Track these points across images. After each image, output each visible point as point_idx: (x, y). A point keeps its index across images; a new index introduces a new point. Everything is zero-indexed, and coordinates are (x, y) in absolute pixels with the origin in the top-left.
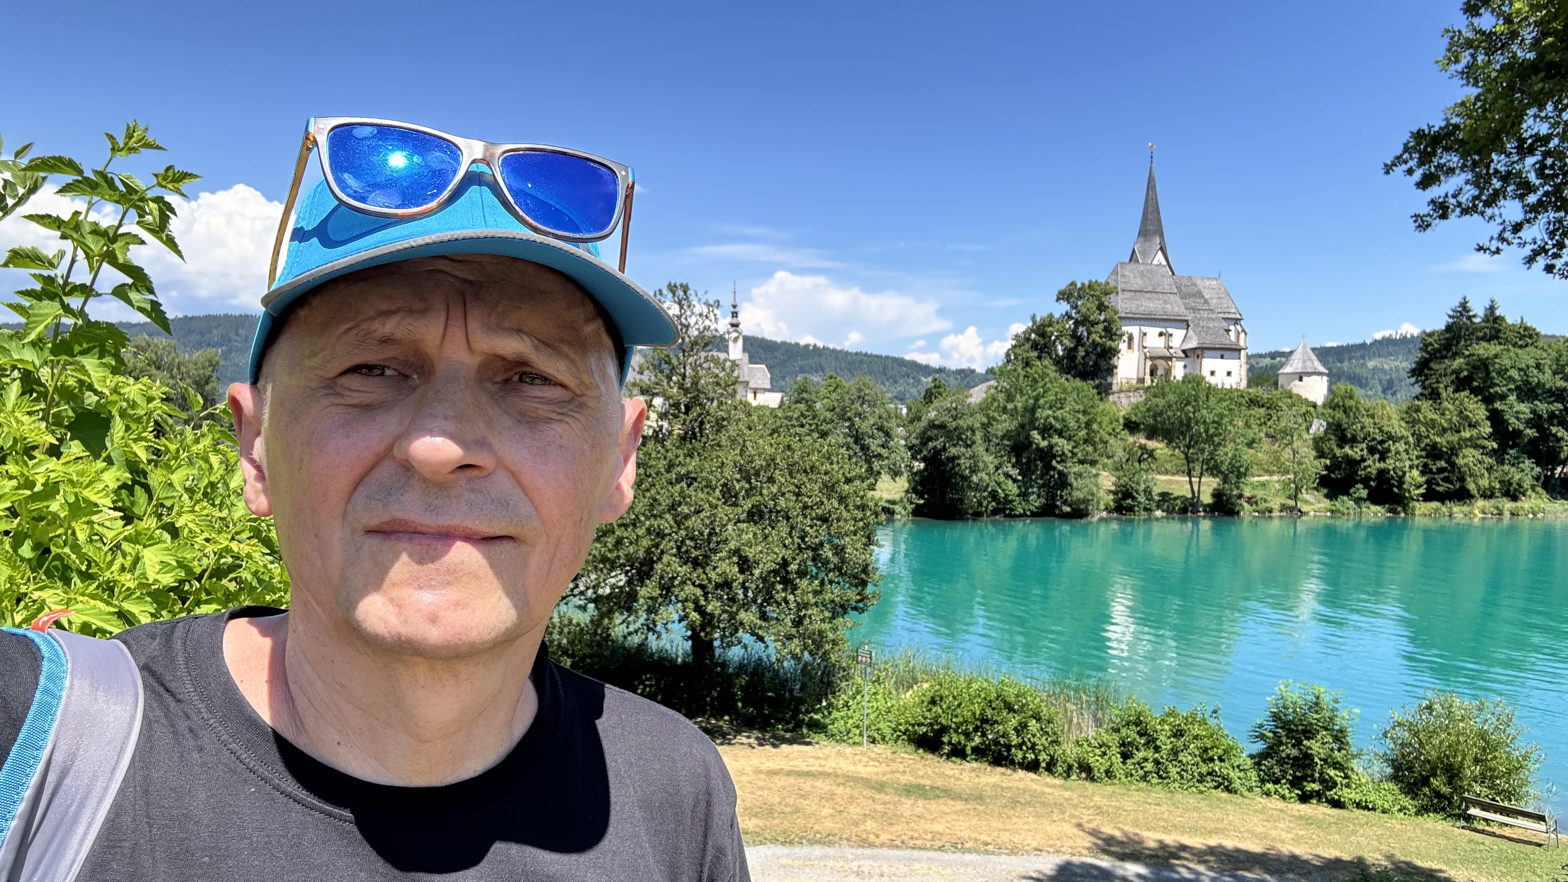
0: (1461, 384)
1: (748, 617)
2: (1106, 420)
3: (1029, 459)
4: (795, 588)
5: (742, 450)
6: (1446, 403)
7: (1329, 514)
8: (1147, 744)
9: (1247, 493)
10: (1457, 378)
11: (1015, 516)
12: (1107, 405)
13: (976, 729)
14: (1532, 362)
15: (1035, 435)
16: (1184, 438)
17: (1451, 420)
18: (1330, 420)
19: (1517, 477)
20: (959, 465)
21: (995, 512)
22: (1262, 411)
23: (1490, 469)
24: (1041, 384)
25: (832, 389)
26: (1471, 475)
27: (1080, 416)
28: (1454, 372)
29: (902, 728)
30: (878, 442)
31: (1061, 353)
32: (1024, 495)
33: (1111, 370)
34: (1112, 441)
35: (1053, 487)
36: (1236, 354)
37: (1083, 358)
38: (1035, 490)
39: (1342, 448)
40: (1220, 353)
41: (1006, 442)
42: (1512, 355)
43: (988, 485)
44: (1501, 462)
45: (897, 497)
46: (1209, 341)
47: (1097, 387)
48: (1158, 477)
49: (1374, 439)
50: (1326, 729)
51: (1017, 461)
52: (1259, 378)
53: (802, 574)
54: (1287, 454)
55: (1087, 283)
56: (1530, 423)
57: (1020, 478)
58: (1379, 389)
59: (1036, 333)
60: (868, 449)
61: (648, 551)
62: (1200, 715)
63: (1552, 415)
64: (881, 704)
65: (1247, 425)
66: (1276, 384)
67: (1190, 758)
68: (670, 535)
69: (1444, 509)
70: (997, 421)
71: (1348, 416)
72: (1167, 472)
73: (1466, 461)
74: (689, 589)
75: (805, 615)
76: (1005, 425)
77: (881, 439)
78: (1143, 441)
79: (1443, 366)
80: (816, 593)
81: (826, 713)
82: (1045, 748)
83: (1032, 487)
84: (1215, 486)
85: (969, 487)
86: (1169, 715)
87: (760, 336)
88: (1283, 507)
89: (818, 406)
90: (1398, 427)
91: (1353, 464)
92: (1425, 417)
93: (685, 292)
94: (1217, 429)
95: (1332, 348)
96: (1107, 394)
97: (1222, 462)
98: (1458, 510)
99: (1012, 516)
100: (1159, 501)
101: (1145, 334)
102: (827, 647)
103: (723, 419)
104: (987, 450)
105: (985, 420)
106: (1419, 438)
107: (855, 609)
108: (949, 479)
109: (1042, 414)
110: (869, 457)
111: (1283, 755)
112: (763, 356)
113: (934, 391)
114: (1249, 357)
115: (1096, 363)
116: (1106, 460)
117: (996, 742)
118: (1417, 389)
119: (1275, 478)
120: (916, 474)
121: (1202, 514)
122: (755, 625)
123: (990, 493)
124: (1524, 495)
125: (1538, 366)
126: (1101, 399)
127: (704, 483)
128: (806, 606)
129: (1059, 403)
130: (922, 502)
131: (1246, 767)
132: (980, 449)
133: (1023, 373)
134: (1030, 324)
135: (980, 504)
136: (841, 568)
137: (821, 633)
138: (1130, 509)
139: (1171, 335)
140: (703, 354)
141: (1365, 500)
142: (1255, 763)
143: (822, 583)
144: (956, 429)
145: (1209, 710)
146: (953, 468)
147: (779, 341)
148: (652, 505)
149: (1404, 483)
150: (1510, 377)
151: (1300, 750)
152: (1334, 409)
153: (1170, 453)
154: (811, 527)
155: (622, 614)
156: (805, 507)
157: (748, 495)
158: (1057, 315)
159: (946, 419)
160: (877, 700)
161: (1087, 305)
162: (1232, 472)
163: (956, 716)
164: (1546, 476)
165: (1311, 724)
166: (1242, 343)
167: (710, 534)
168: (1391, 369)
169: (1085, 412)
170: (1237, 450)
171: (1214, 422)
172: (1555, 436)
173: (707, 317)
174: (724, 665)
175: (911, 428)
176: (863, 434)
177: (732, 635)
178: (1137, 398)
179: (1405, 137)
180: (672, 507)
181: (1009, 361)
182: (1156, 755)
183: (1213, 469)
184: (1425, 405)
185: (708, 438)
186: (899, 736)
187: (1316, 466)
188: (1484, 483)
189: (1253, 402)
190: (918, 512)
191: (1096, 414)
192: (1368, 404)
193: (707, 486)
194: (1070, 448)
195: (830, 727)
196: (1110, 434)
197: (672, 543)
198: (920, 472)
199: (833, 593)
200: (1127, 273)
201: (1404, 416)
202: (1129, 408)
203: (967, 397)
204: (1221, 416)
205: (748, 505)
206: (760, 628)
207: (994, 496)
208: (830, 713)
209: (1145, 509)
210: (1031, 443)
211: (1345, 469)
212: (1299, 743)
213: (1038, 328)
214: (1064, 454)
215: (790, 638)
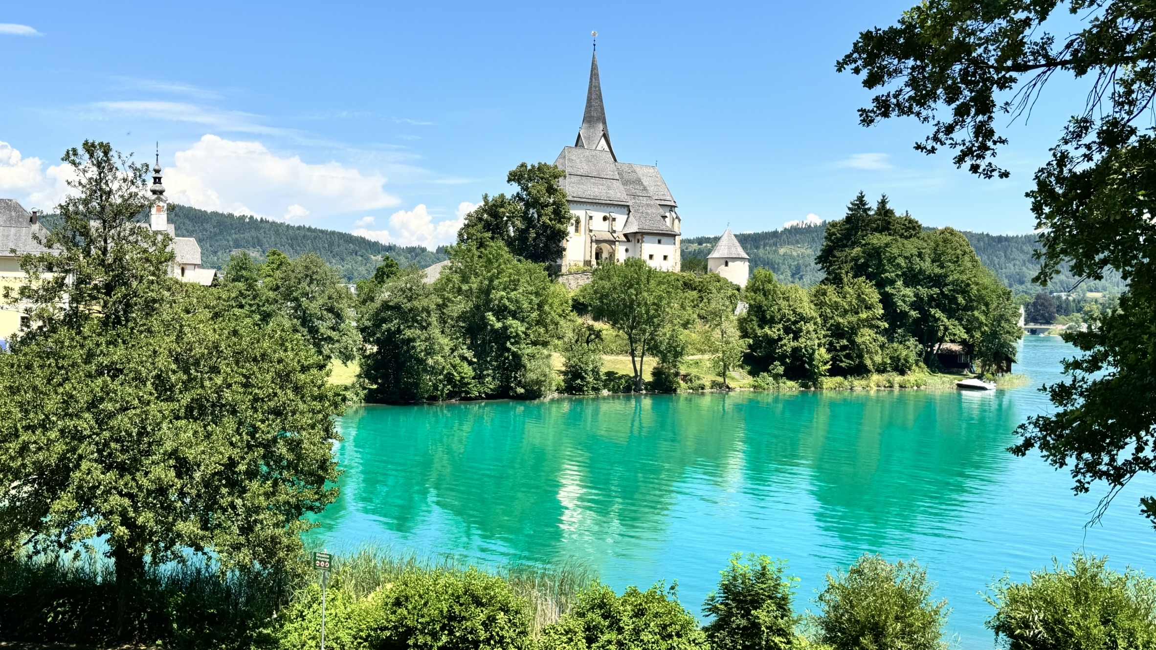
0: (859, 270)
1: (188, 527)
2: (557, 302)
3: (484, 340)
4: (244, 490)
5: (178, 337)
6: (847, 287)
7: (752, 389)
8: (610, 626)
9: (683, 371)
10: (856, 264)
11: (471, 399)
12: (557, 287)
13: (443, 629)
14: (915, 252)
15: (490, 316)
16: (628, 319)
17: (851, 302)
18: (752, 302)
19: (904, 353)
20: (414, 347)
21: (451, 396)
22: (695, 293)
23: (882, 347)
24: (496, 264)
25: (275, 266)
26: (868, 352)
27: (533, 297)
28: (853, 259)
29: (363, 634)
30: (329, 324)
31: (512, 234)
32: (479, 377)
33: (560, 252)
34: (562, 322)
35: (507, 369)
36: (672, 239)
37: (535, 239)
38: (490, 372)
39: (763, 328)
40: (657, 238)
41: (462, 324)
42: (900, 245)
43: (444, 367)
44: (891, 340)
45: (348, 382)
46: (648, 226)
47: (546, 269)
48: (604, 357)
49: (789, 320)
50: (770, 598)
51: (472, 343)
52: (691, 262)
53: (252, 474)
54: (717, 334)
55: (537, 165)
56: (914, 306)
57: (475, 360)
58: (789, 274)
59: (489, 214)
60: (317, 331)
61: (63, 458)
62: (659, 592)
63: (931, 298)
64: (341, 612)
65: (683, 307)
66: (705, 268)
67: (651, 636)
68: (90, 436)
69: (846, 383)
70: (453, 302)
71: (767, 299)
72: (612, 352)
73: (863, 339)
74: (115, 499)
75: (255, 521)
76: (460, 306)
77: (331, 321)
78: (591, 322)
79: (845, 254)
80: (267, 495)
81: (277, 626)
82: (513, 640)
83: (487, 369)
84: (655, 365)
85: (425, 370)
86: (630, 595)
87: (186, 206)
88: (714, 384)
89: (259, 284)
90: (808, 309)
91: (772, 342)
92: (830, 300)
93: (106, 153)
94: (656, 310)
95: (749, 235)
96: (557, 276)
97: (661, 342)
98: (858, 384)
99: (468, 399)
100: (606, 380)
101: (591, 218)
102: (281, 554)
103: (154, 301)
104: (443, 332)
105: (440, 301)
106: (825, 319)
107: (311, 508)
108: (404, 362)
109: (497, 295)
110: (318, 340)
111: (734, 626)
112: (191, 228)
113: (385, 270)
114: (682, 242)
115: (546, 245)
116: (556, 341)
117: (463, 639)
118: (822, 275)
119: (707, 356)
120: (368, 357)
121: (644, 392)
122: (196, 536)
123: (445, 376)
124: (910, 370)
125: (920, 255)
126: (552, 281)
127: (132, 375)
128: (257, 510)
129: (514, 285)
130: (375, 387)
131: (700, 641)
132: (435, 331)
133: (477, 253)
134: (482, 203)
135: (435, 387)
136: (297, 465)
137: (273, 539)
138: (580, 389)
139: (614, 219)
140: (128, 225)
141: (782, 376)
142: (709, 636)
143: (275, 484)
144: (411, 310)
145: (667, 587)
146: (408, 351)
147: (209, 211)
148: (64, 402)
149: (813, 360)
150: (898, 264)
151: (749, 619)
152: (755, 293)
153: (615, 334)
154: (263, 421)
155: (28, 532)
156: (256, 399)
157: (186, 388)
158: (508, 196)
159: (401, 299)
160: (336, 607)
161: (537, 188)
162: (669, 352)
163: (423, 616)
164: (926, 351)
165: (758, 594)
166: (676, 230)
167: (140, 434)
168: (798, 256)
169: (537, 294)
170: (674, 330)
171: (654, 304)
172: (934, 317)
173: (133, 183)
174: (155, 581)
175: (364, 309)
176: (311, 315)
177: (167, 548)
178: (585, 281)
179: (857, 37)
180: (92, 405)
181: (462, 241)
182: (620, 637)
183: (653, 348)
184: (830, 289)
185: (136, 323)
186: (360, 643)
187: (740, 345)
188: (878, 359)
189: (688, 285)
190: (371, 398)
191: (547, 296)
192: (784, 288)
193: (134, 379)
194: (523, 329)
195: (282, 641)
196: (560, 316)
197: (93, 447)
198: (372, 355)
199: (287, 493)
200: (573, 157)
201: (813, 299)
202: (578, 290)
203: (421, 277)
204: (660, 298)
205: (186, 399)
206: (202, 539)
207: (449, 378)
208: (282, 626)
209: (594, 389)
210: (486, 324)
211: (765, 347)
212: (748, 613)
213: (491, 208)
214: (517, 335)
215: (237, 547)
